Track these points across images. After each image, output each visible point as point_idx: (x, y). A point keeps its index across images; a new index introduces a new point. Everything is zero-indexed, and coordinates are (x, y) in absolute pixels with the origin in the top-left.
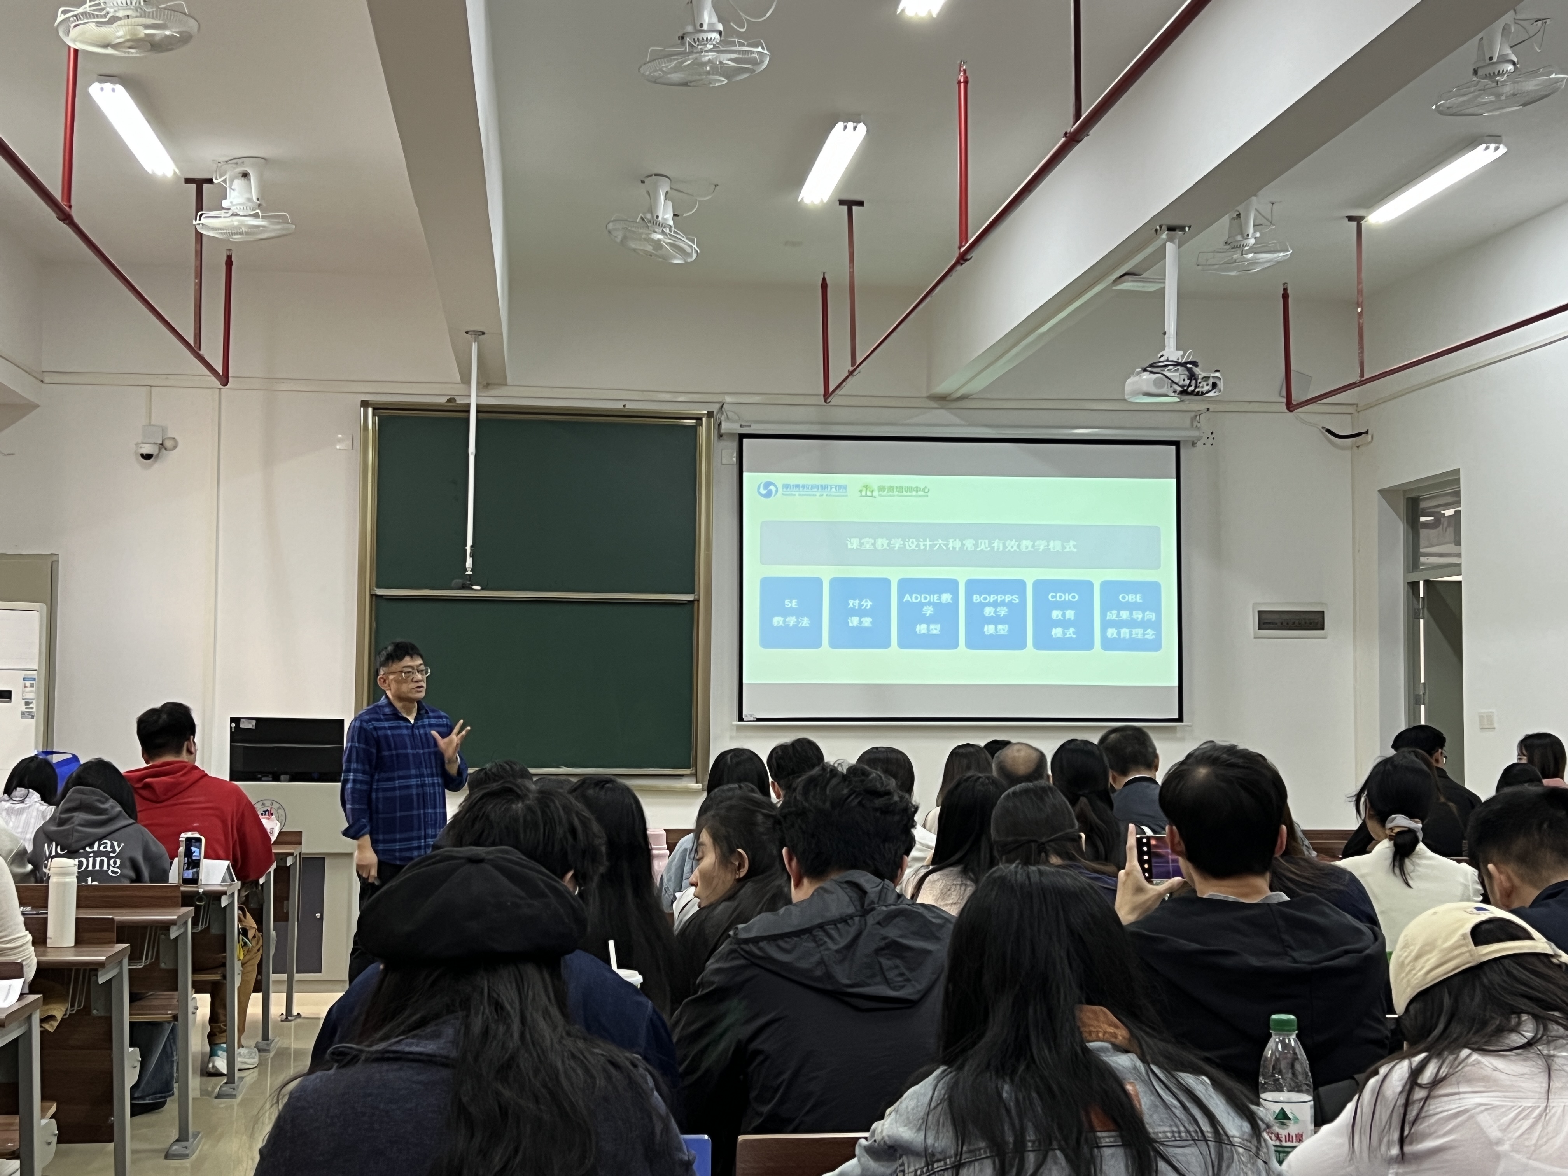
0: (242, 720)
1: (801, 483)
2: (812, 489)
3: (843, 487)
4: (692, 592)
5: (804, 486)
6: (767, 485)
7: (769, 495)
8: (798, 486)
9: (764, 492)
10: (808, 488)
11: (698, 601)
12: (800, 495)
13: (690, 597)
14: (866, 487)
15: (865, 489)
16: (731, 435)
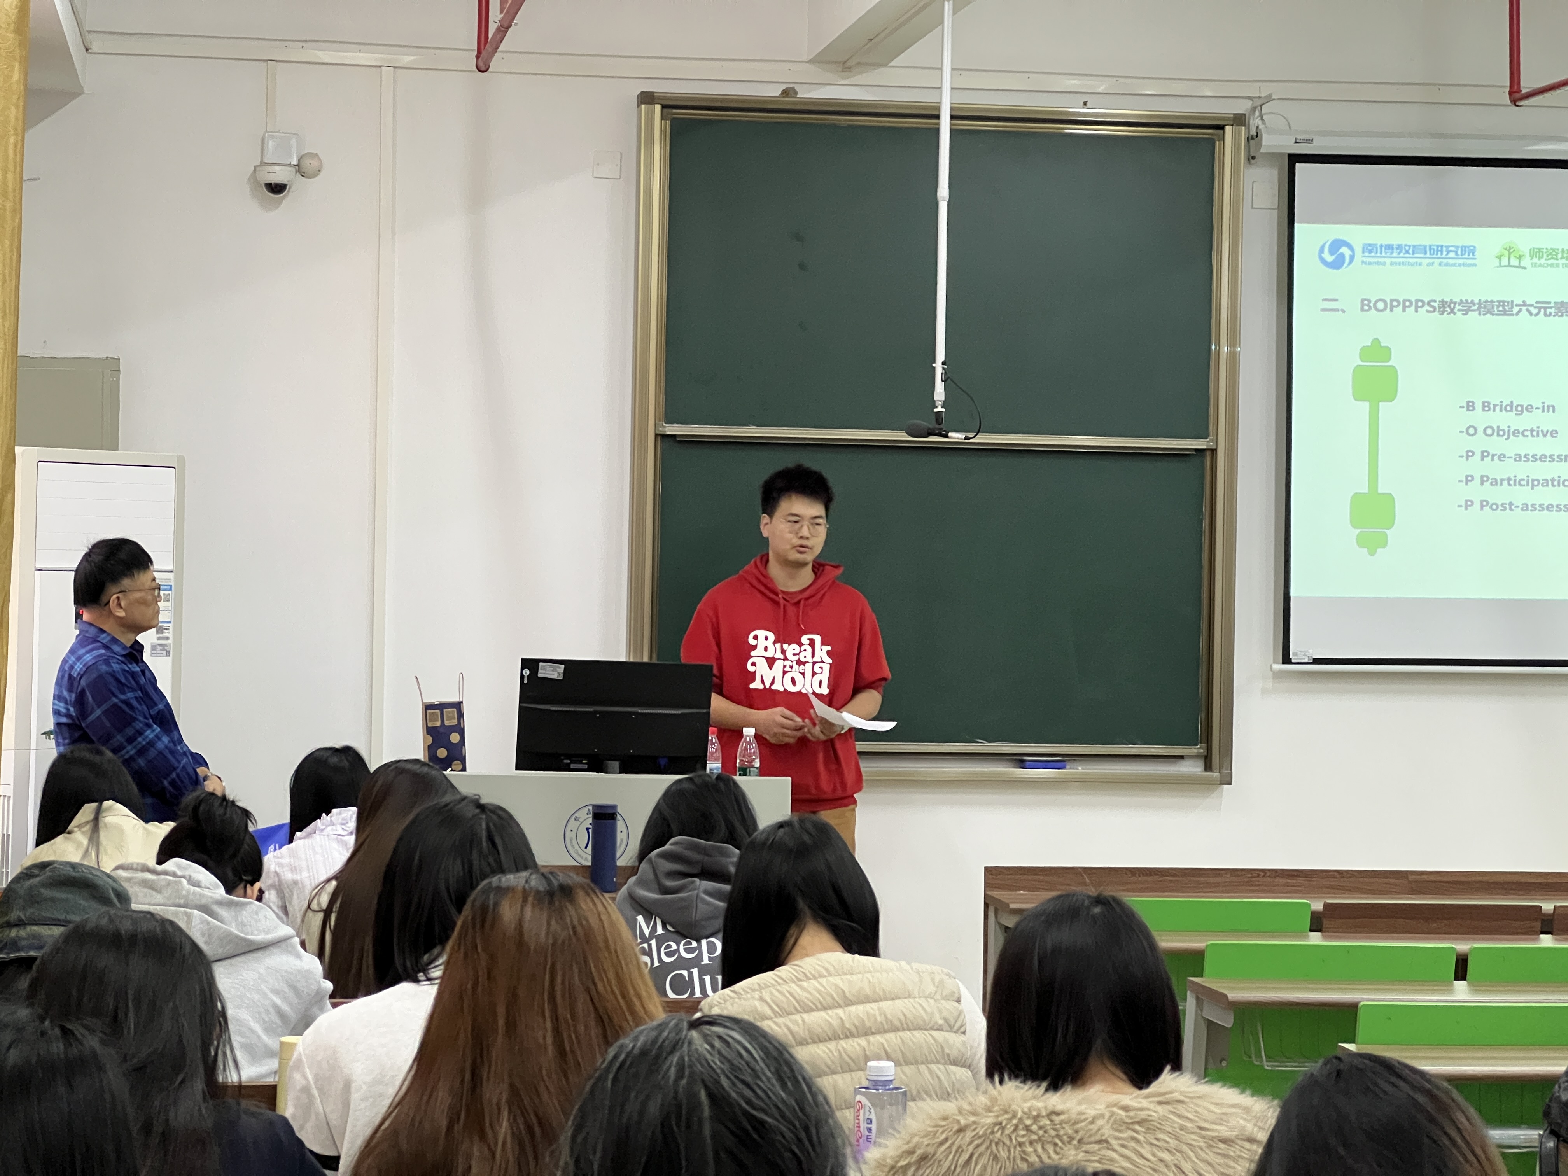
0: (541, 664)
1: (1395, 242)
2: (1413, 253)
3: (1470, 251)
4: (1204, 436)
5: (1399, 247)
6: (1336, 245)
7: (1337, 264)
8: (1389, 247)
9: (1330, 258)
10: (1407, 252)
11: (1214, 451)
12: (1392, 264)
13: (1201, 444)
14: (1509, 250)
15: (1507, 253)
16: (1273, 156)
